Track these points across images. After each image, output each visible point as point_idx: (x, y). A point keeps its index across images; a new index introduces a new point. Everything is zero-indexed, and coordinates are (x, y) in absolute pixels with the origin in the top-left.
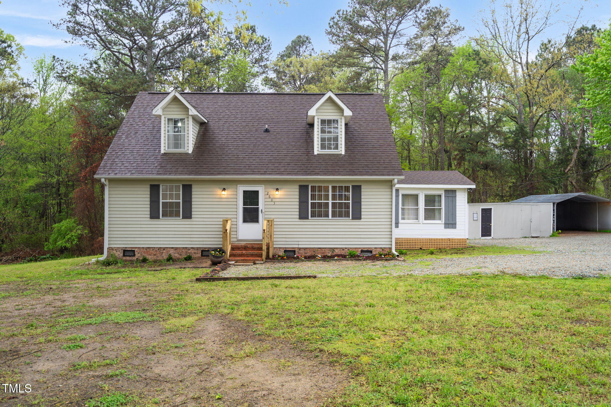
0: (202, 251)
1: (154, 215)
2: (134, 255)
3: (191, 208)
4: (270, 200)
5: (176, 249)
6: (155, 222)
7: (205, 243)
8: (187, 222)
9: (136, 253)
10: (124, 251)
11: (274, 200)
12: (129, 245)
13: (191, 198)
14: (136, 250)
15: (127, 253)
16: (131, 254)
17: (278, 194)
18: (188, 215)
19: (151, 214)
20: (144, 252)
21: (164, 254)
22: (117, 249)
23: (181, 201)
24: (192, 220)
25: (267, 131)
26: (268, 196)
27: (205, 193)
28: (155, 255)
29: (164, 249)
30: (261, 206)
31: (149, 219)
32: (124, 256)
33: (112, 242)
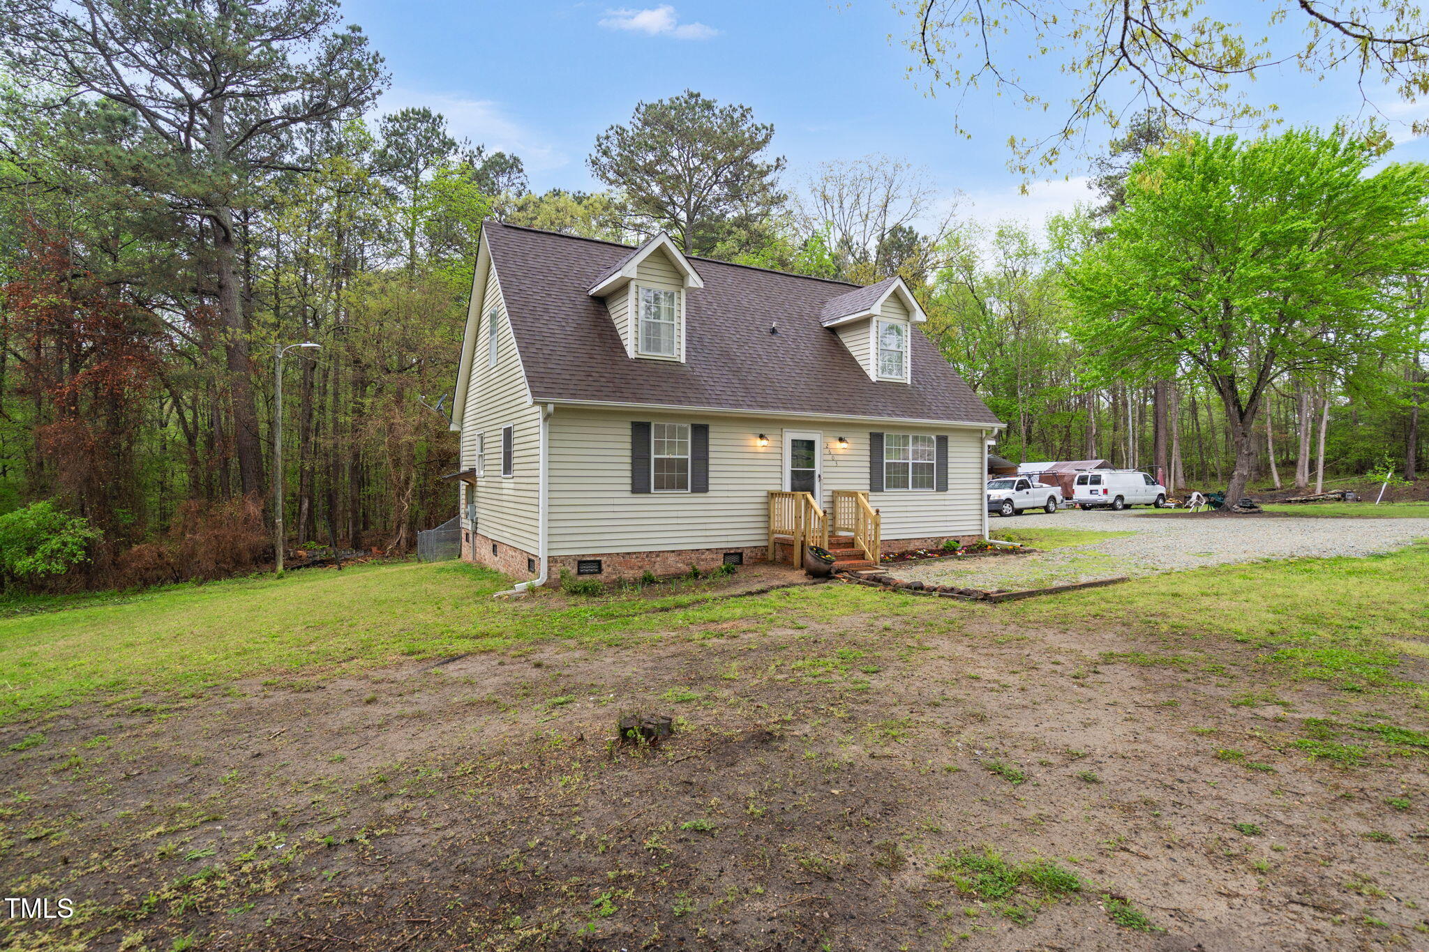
0: (725, 555)
1: (640, 486)
2: (600, 571)
3: (707, 471)
4: (830, 457)
5: (680, 553)
6: (641, 499)
7: (730, 539)
8: (699, 498)
9: (604, 566)
10: (580, 563)
11: (836, 458)
12: (588, 549)
13: (707, 452)
14: (604, 559)
15: (585, 568)
16: (594, 568)
17: (840, 447)
18: (701, 486)
19: (633, 484)
20: (620, 564)
21: (657, 566)
22: (564, 560)
23: (689, 457)
24: (709, 494)
25: (773, 331)
26: (827, 451)
27: (730, 442)
28: (640, 568)
29: (658, 554)
30: (817, 469)
31: (629, 494)
32: (579, 573)
33: (554, 546)
